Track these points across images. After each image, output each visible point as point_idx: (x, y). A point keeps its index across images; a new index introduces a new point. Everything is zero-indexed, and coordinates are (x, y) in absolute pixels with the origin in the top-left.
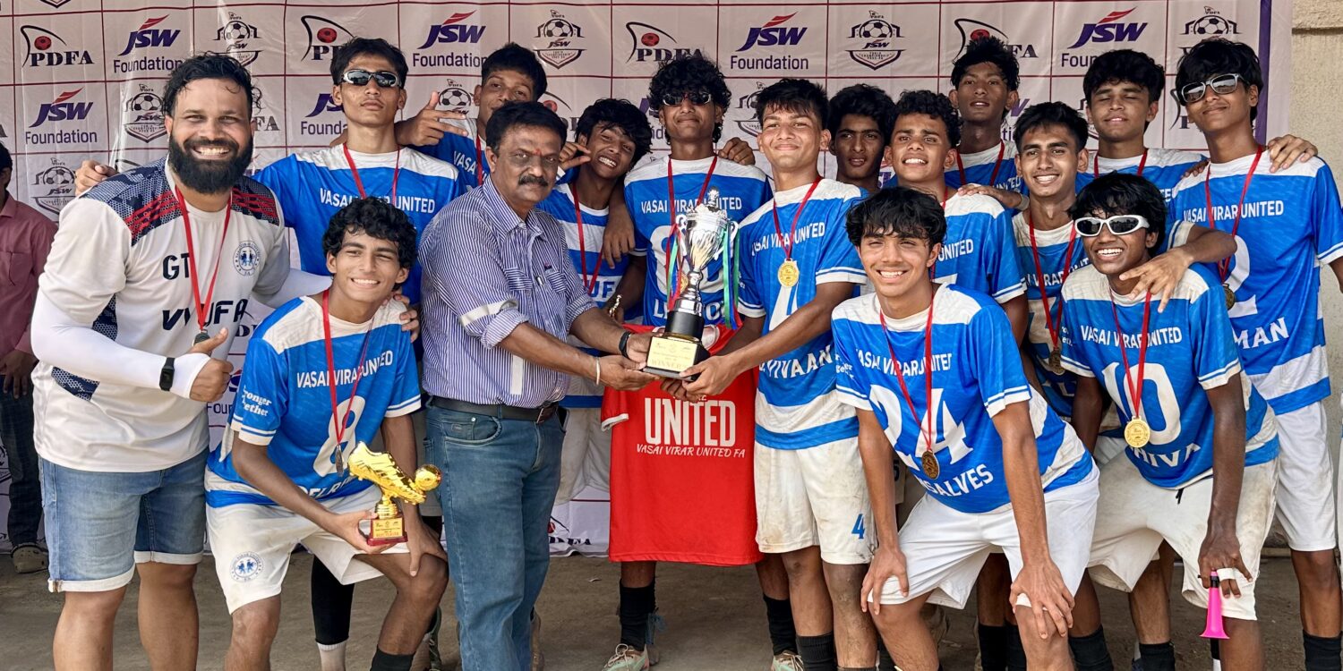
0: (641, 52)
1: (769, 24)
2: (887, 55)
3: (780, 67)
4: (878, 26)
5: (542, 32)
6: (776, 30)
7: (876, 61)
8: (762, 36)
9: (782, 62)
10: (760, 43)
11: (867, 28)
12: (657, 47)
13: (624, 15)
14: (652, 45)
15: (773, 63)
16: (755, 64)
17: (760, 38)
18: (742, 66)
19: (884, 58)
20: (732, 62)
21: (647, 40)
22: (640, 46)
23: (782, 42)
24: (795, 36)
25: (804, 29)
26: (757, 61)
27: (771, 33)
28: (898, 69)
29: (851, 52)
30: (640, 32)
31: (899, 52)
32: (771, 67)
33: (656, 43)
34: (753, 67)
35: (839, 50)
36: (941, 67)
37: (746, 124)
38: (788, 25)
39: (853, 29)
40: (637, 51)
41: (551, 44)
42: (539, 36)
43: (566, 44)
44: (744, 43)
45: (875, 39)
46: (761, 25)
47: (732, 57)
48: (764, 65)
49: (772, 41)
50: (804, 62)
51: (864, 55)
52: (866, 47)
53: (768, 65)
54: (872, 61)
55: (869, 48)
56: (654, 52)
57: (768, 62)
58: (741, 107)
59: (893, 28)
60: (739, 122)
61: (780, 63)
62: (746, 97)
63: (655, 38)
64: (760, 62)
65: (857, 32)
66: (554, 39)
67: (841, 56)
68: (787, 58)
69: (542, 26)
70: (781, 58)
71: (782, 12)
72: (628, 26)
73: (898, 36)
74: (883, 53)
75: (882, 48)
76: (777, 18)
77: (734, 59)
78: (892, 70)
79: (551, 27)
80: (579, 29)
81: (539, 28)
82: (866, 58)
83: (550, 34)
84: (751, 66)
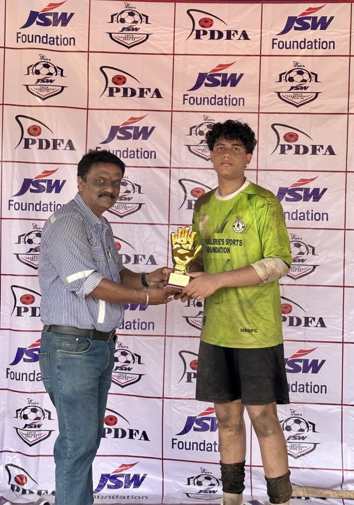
0: (111, 90)
1: (214, 70)
2: (307, 96)
3: (222, 104)
4: (300, 73)
5: (31, 71)
6: (219, 75)
7: (298, 101)
8: (208, 79)
9: (224, 100)
10: (207, 85)
11: (291, 75)
12: (125, 86)
13: (98, 60)
14: (120, 85)
15: (217, 101)
16: (202, 101)
17: (206, 81)
18: (192, 102)
19: (305, 98)
20: (184, 99)
21: (117, 80)
22: (111, 85)
23: (224, 84)
24: (234, 80)
25: (241, 75)
26: (204, 99)
27: (215, 77)
28: (316, 108)
29: (279, 93)
30: (111, 74)
31: (317, 94)
32: (215, 104)
33: (124, 83)
34: (201, 104)
35: (269, 91)
36: (349, 106)
37: (194, 147)
38: (229, 71)
39: (281, 75)
40: (108, 89)
41: (38, 81)
42: (28, 74)
43: (51, 81)
44: (194, 84)
45: (298, 84)
46: (207, 70)
47: (184, 95)
48: (209, 102)
49: (216, 83)
50: (242, 100)
51: (288, 96)
52: (291, 89)
53: (213, 103)
54: (295, 100)
55: (293, 91)
56: (122, 90)
57: (213, 100)
58: (191, 134)
59: (312, 75)
60: (189, 146)
61: (222, 101)
62: (195, 127)
63: (123, 79)
64: (206, 100)
65: (283, 78)
66: (40, 77)
67: (270, 96)
68: (228, 97)
69: (31, 66)
70: (223, 97)
71: (224, 61)
72: (101, 69)
73: (316, 81)
74: (303, 94)
75: (303, 90)
76: (220, 66)
77: (186, 97)
78: (311, 108)
79: (39, 67)
80: (62, 70)
81: (28, 68)
82: (290, 98)
83: (38, 72)
84: (199, 102)
